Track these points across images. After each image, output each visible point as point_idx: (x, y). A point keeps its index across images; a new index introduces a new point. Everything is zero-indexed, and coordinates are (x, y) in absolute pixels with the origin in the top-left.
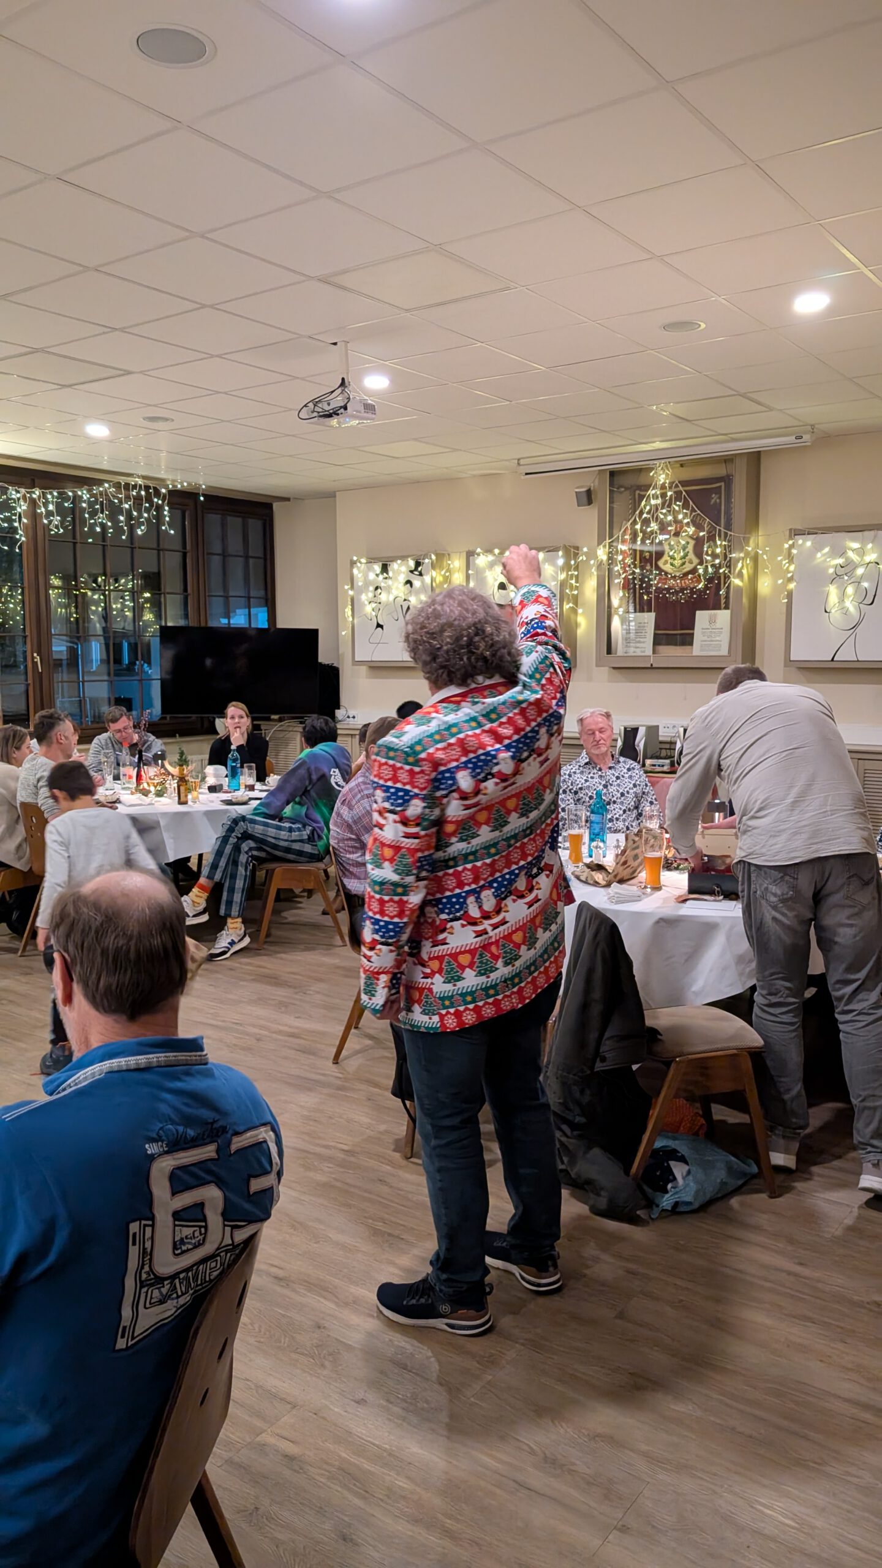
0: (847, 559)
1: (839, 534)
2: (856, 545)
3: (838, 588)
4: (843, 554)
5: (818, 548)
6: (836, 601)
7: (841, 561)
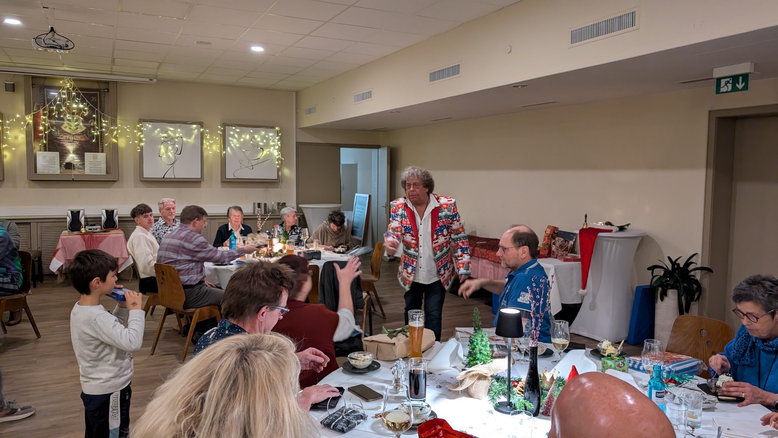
0: (168, 134)
1: (164, 123)
2: (172, 129)
3: (165, 146)
4: (166, 132)
5: (155, 129)
6: (164, 152)
7: (165, 135)
